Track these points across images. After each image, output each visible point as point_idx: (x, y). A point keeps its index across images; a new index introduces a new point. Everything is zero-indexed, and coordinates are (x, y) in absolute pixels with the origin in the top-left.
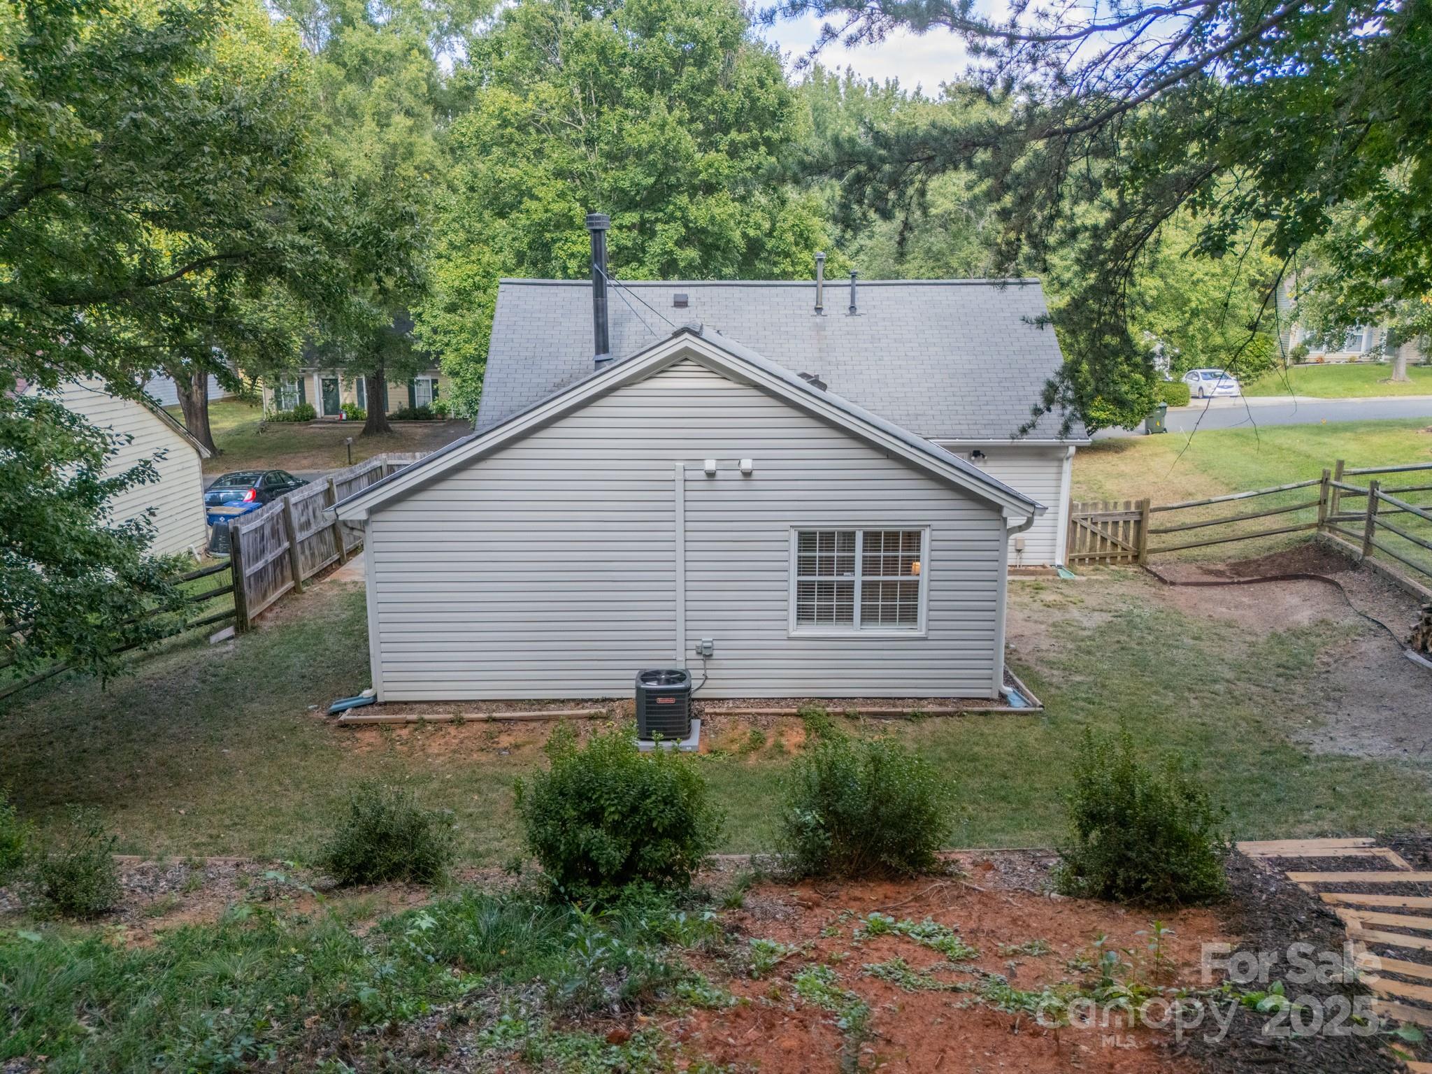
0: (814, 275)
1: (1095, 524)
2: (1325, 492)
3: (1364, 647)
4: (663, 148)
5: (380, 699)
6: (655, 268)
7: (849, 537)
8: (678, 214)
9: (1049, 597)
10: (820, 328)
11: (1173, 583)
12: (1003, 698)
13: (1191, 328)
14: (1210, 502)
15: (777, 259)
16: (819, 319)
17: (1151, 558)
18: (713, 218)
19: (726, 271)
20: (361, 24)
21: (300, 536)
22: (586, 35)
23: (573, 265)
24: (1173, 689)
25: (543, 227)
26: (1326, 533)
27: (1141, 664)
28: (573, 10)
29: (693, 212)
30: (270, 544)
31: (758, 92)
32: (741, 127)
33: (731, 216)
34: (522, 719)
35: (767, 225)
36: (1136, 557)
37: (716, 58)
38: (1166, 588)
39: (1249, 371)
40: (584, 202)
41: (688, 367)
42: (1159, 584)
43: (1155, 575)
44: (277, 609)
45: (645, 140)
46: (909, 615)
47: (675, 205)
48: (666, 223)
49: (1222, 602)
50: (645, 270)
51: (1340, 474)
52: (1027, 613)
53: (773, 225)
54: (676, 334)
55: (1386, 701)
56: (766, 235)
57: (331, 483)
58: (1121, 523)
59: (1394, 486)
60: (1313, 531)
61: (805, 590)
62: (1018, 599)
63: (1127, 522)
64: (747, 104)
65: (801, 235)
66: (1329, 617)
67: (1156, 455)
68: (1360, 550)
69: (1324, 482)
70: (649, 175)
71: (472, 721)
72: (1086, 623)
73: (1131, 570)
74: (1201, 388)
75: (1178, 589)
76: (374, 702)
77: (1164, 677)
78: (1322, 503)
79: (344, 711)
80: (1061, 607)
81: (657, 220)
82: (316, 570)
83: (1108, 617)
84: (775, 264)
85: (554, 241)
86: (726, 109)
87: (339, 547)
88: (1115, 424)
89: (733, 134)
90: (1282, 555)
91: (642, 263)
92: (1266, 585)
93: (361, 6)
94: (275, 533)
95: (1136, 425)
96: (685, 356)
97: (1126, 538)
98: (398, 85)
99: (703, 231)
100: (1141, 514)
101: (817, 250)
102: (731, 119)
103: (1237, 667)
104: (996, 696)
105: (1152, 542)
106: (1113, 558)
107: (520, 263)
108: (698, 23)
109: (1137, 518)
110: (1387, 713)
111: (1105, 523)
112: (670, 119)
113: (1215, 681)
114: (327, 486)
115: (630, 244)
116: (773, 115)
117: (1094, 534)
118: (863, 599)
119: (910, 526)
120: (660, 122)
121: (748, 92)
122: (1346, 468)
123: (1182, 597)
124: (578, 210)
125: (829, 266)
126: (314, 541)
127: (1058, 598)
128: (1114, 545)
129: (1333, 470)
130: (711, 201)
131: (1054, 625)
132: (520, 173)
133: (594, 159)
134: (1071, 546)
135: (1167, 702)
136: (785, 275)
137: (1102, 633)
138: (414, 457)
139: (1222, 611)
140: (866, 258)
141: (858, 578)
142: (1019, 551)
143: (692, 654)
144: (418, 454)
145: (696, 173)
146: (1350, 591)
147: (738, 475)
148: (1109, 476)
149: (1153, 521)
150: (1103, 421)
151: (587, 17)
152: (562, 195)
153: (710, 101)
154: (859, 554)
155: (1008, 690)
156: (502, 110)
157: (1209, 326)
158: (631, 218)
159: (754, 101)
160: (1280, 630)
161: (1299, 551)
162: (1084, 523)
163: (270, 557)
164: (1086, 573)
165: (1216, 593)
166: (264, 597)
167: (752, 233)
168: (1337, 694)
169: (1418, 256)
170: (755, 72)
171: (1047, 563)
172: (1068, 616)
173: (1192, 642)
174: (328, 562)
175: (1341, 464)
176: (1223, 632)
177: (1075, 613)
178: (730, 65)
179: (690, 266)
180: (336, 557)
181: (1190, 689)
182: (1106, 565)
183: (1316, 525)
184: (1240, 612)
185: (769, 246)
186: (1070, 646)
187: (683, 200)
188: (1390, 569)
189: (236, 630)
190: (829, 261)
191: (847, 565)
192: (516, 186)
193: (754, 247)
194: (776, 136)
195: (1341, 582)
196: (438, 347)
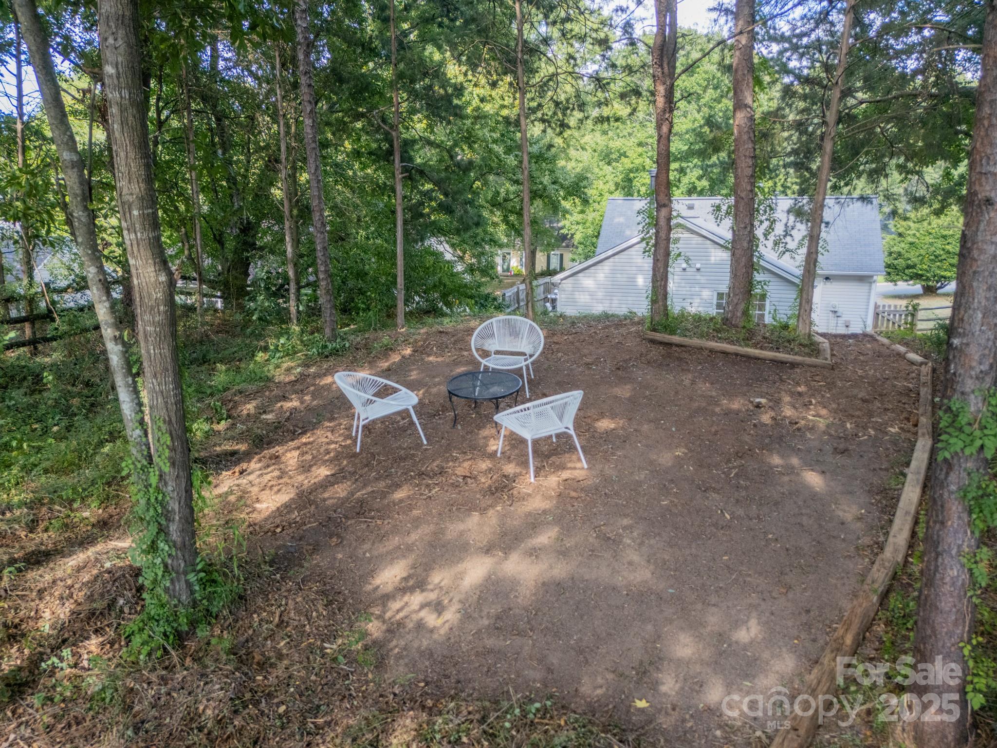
1: (889, 315)
45: (684, 128)
48: (692, 168)
58: (904, 315)
63: (906, 315)
81: (687, 167)
85: (635, 178)
96: (678, 225)
107: (617, 188)
111: (894, 315)
117: (888, 320)
128: (899, 326)
134: (876, 324)
147: (695, 270)
153: (720, 106)
162: (883, 314)
179: (703, 190)
196: (573, 231)
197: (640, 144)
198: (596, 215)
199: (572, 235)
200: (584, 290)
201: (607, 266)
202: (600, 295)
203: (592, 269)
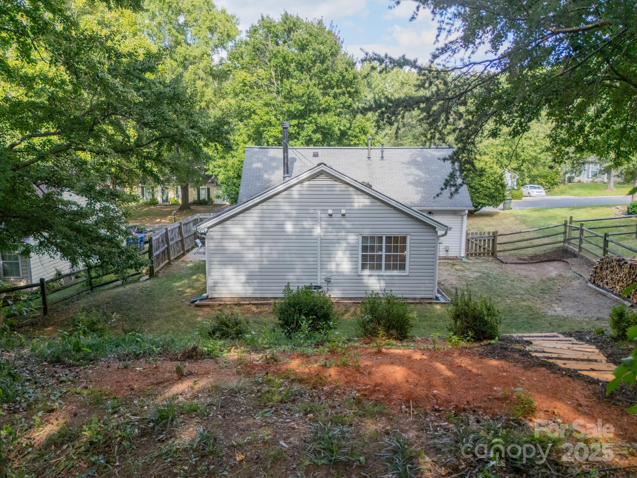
0: (367, 145)
1: (477, 240)
2: (566, 229)
3: (573, 283)
4: (308, 95)
5: (210, 297)
6: (304, 142)
7: (380, 238)
8: (313, 121)
9: (457, 267)
10: (369, 165)
11: (506, 263)
12: (437, 298)
13: (522, 167)
14: (521, 232)
15: (352, 139)
16: (369, 162)
17: (499, 254)
18: (327, 122)
19: (332, 143)
20: (183, 44)
21: (171, 243)
22: (278, 51)
23: (271, 140)
24: (501, 297)
25: (259, 126)
26: (567, 245)
27: (490, 289)
28: (272, 41)
29: (319, 120)
30: (161, 245)
31: (345, 73)
32: (339, 87)
33: (335, 121)
34: (261, 304)
35: (348, 125)
36: (493, 254)
37: (329, 60)
38: (503, 265)
39: (549, 186)
40: (275, 116)
41: (323, 176)
42: (501, 264)
43: (500, 260)
44: (163, 270)
45: (301, 92)
46: (402, 267)
47: (312, 117)
48: (308, 124)
49: (524, 270)
50: (300, 142)
51: (571, 221)
52: (449, 272)
53: (351, 125)
54: (319, 165)
55: (578, 300)
56: (348, 129)
57: (181, 224)
58: (487, 240)
59: (593, 226)
60: (562, 244)
61: (364, 258)
62: (446, 268)
63: (489, 240)
64: (341, 78)
65: (362, 129)
66: (563, 274)
67: (506, 218)
68: (577, 250)
69: (565, 225)
70: (303, 105)
71: (243, 304)
72: (471, 276)
73: (491, 259)
74: (529, 193)
75: (508, 265)
76: (207, 298)
77: (498, 293)
78: (565, 233)
79: (196, 301)
80: (462, 271)
81: (305, 123)
82: (176, 256)
83: (480, 274)
84: (351, 140)
85: (264, 131)
86: (333, 80)
87: (183, 249)
88: (489, 205)
89: (335, 90)
90: (549, 253)
91: (298, 140)
92: (542, 264)
93: (184, 37)
94: (163, 241)
95: (498, 205)
96: (322, 173)
97: (489, 246)
98: (199, 68)
99: (323, 127)
100: (494, 237)
101: (368, 135)
102: (335, 84)
103: (527, 290)
104: (434, 297)
105: (499, 248)
106: (484, 254)
107: (250, 140)
108: (322, 47)
109: (493, 238)
110: (576, 303)
111: (480, 240)
112: (311, 84)
113: (517, 294)
114: (179, 225)
115: (293, 132)
116: (351, 82)
117: (476, 244)
118: (386, 261)
119: (402, 235)
120: (307, 85)
121: (341, 73)
122: (573, 219)
123: (509, 268)
124: (273, 119)
125: (373, 141)
126: (175, 245)
127: (461, 268)
128: (484, 249)
129: (568, 220)
130: (327, 116)
131: (459, 276)
132: (251, 104)
133: (280, 99)
134: (467, 249)
135: (498, 301)
136: (355, 145)
137: (477, 279)
138: (210, 215)
139: (524, 273)
140: (388, 138)
141: (384, 253)
142: (447, 251)
143: (323, 281)
144: (212, 214)
145: (321, 105)
146: (572, 265)
147: (340, 215)
148: (486, 226)
149: (499, 240)
150: (484, 204)
151: (277, 44)
152: (267, 113)
153: (326, 76)
154: (384, 245)
155: (439, 295)
156: (244, 80)
157: (530, 166)
158: (295, 122)
159: (344, 77)
160: (544, 278)
161: (556, 251)
162: (472, 240)
163: (161, 250)
164: (473, 260)
165: (523, 266)
166: (159, 265)
167: (342, 128)
168: (560, 298)
169: (579, 139)
170: (344, 66)
171: (458, 255)
172: (464, 273)
173: (510, 282)
174: (180, 254)
175: (571, 218)
176: (523, 279)
177: (467, 273)
178: (333, 62)
179: (317, 141)
180: (182, 252)
181: (507, 297)
182: (481, 257)
183: (563, 242)
184: (531, 273)
185: (349, 134)
186: (464, 283)
187: (315, 115)
188: (587, 256)
189: (150, 276)
190: (373, 139)
191: (380, 249)
192: (249, 110)
193: (343, 134)
194: (352, 90)
195: (569, 262)
196: (216, 173)
197: (267, 105)
198: (235, 160)
199: (216, 176)
200: (233, 238)
201: (255, 214)
202: (250, 242)
203: (240, 217)
